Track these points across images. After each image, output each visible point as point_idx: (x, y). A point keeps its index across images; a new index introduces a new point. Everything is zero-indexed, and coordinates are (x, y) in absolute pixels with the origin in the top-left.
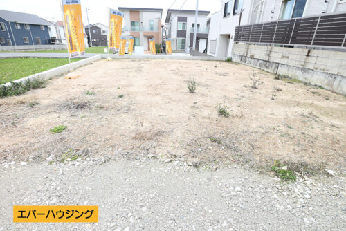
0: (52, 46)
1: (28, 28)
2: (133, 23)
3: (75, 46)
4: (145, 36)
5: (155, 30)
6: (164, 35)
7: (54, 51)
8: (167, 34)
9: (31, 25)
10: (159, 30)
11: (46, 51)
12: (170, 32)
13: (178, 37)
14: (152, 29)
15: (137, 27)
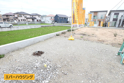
0: (68, 23)
1: (63, 19)
2: (94, 16)
3: (76, 21)
4: (98, 21)
5: (103, 18)
6: (106, 20)
7: (68, 25)
8: (108, 20)
9: (64, 18)
10: (105, 18)
11: (66, 24)
12: (109, 19)
13: (113, 21)
14: (102, 18)
15: (95, 18)
